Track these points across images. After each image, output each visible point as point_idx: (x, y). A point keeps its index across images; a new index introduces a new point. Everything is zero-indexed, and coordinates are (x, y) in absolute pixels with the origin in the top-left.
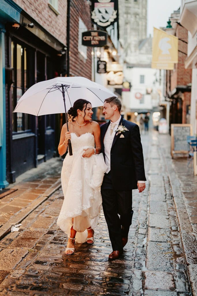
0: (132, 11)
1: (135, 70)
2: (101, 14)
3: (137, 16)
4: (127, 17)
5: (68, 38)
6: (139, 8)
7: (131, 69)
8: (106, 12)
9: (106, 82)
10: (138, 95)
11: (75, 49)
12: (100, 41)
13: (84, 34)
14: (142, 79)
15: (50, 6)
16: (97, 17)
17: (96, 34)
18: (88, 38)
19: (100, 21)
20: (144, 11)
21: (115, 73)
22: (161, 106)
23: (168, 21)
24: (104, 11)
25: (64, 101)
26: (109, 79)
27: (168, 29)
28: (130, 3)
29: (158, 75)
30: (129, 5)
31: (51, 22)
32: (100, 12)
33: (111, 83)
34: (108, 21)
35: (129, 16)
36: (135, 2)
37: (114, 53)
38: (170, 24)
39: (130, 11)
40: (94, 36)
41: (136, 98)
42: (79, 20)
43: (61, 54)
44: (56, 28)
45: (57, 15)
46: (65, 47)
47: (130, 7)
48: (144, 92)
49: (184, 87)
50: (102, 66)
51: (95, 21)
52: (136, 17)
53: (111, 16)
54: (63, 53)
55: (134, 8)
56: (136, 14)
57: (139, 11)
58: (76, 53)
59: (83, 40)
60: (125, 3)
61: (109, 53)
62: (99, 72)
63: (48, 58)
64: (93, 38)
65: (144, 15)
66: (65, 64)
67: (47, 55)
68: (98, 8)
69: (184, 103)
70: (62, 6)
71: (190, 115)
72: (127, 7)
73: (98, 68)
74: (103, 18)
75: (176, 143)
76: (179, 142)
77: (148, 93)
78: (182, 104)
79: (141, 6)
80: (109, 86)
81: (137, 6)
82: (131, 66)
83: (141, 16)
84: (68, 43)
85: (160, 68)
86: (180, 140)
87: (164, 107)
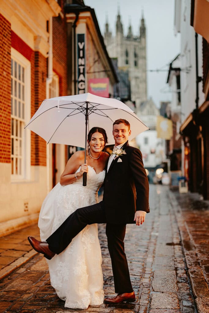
3: (138, 80)
6: (139, 72)
20: (144, 75)
25: (86, 125)
47: (131, 71)
56: (136, 78)
77: (152, 153)
79: (141, 70)
81: (137, 70)
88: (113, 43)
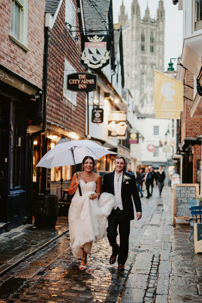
0: (148, 61)
1: (147, 120)
2: (92, 55)
3: (154, 67)
4: (143, 67)
5: (45, 80)
6: (155, 59)
7: (144, 119)
8: (98, 52)
9: (107, 133)
10: (151, 147)
11: (58, 94)
12: (88, 85)
13: (70, 77)
14: (156, 130)
15: (13, 38)
16: (87, 58)
17: (84, 76)
18: (74, 81)
19: (91, 63)
20: (161, 61)
21: (117, 122)
22: (175, 159)
23: (170, 62)
24: (96, 51)
26: (110, 130)
27: (170, 71)
28: (146, 53)
29: (171, 125)
30: (146, 55)
31: (15, 58)
32: (90, 52)
33: (112, 134)
34: (99, 63)
35: (145, 66)
36: (152, 53)
37: (117, 101)
38: (172, 66)
39: (146, 62)
40: (81, 80)
41: (149, 150)
42: (64, 61)
43: (35, 98)
44: (25, 67)
45: (25, 51)
46: (40, 90)
47: (146, 58)
48: (158, 144)
49: (194, 139)
50: (98, 115)
51: (85, 63)
52: (152, 67)
53: (103, 57)
54: (37, 97)
55: (150, 58)
56: (152, 65)
57: (156, 61)
58: (60, 99)
59: (68, 84)
60: (141, 53)
61: (110, 101)
62: (94, 121)
63: (14, 102)
64: (80, 82)
65: (161, 65)
66: (41, 111)
67: (13, 99)
68: (88, 48)
69: (194, 157)
70: (36, 42)
71: (200, 170)
72: (143, 57)
73: (94, 117)
74: (94, 59)
75: (179, 207)
76: (182, 206)
77: (161, 145)
78: (192, 158)
79: (157, 57)
80: (110, 137)
81: (153, 57)
82: (143, 116)
83: (157, 66)
84: (45, 86)
85: (173, 118)
86: (184, 203)
87: (178, 159)
88: (128, 26)
